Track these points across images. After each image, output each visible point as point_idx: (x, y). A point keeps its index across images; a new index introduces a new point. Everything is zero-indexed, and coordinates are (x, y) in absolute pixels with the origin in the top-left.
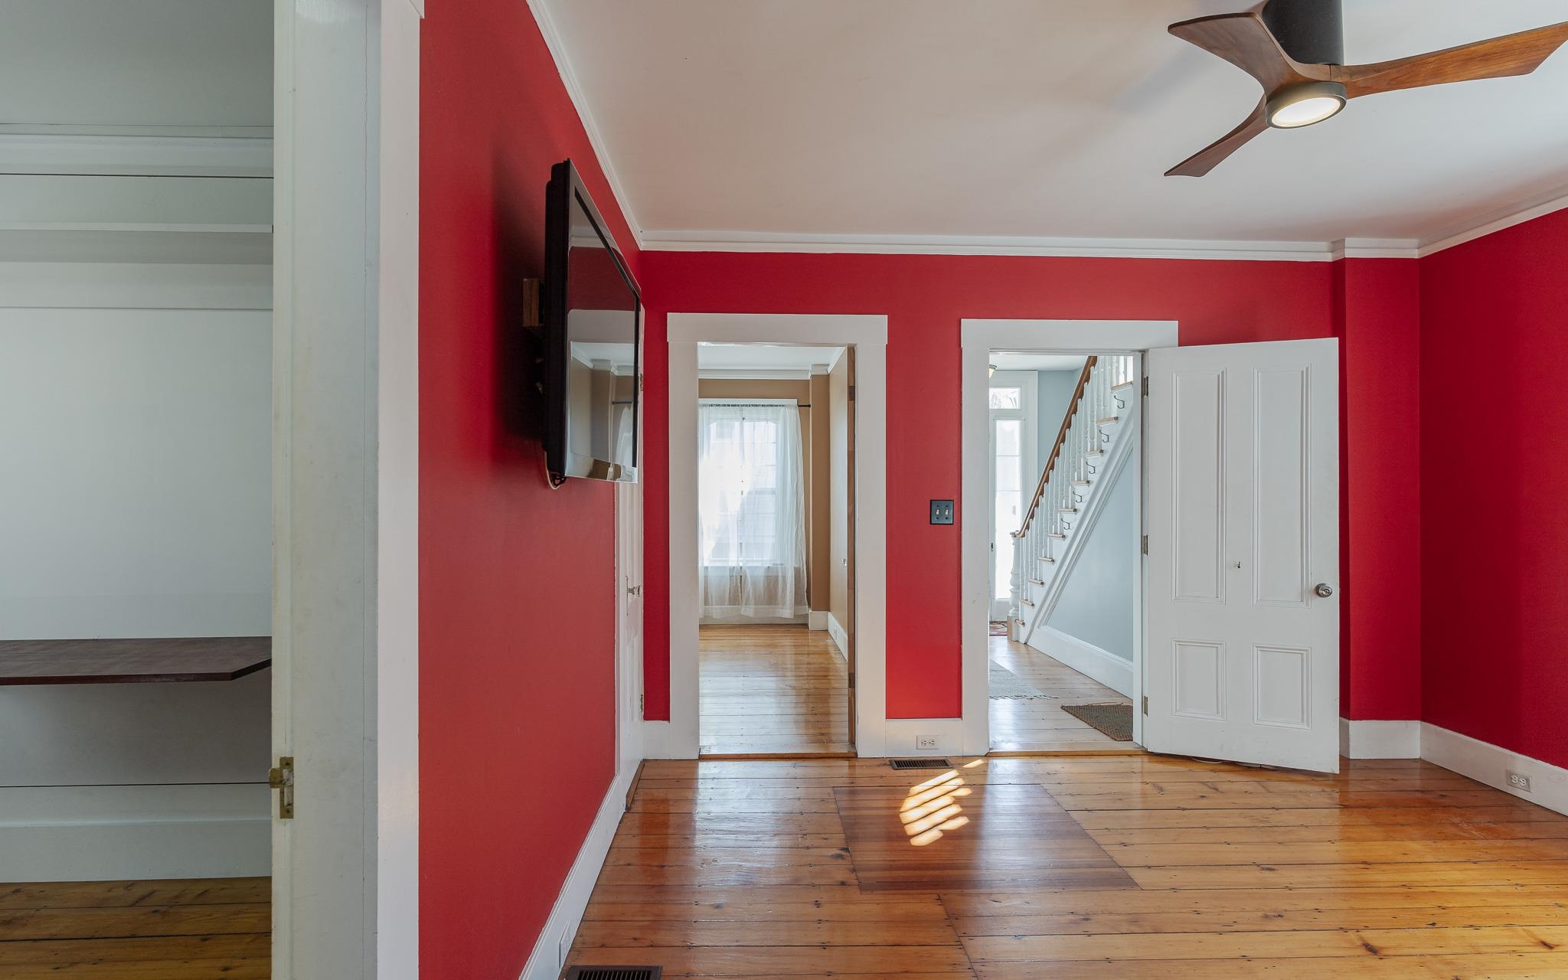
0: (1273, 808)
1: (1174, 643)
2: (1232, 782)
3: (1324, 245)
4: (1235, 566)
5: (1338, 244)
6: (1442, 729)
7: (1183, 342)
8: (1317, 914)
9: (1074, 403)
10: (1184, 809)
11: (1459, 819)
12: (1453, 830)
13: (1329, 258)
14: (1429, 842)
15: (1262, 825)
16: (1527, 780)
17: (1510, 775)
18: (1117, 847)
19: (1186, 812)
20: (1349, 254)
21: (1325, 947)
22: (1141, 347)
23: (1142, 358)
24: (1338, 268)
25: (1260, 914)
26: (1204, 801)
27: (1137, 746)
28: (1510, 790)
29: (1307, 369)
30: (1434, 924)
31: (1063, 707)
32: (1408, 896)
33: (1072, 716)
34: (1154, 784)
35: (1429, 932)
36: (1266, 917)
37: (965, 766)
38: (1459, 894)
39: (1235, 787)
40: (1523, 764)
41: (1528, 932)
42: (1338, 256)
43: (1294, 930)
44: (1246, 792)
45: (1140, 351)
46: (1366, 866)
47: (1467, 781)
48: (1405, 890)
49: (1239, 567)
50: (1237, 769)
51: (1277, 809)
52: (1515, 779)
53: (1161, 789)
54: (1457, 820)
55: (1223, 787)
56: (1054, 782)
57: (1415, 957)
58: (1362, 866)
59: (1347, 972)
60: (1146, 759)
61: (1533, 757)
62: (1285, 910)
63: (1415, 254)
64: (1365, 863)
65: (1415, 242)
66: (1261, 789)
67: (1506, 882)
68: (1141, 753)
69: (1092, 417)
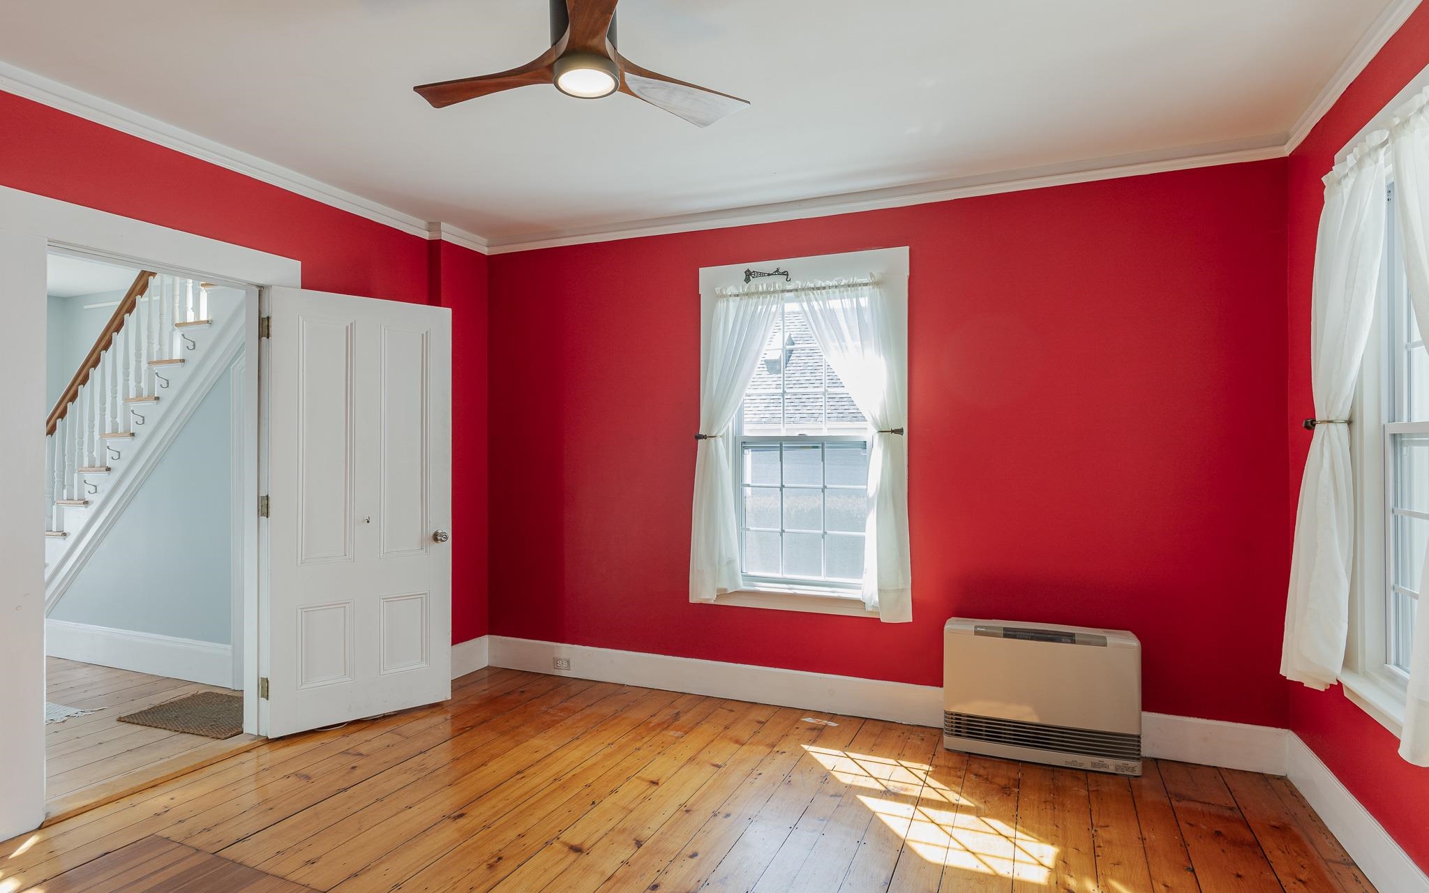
0: (421, 753)
1: (300, 611)
2: (370, 741)
3: (423, 223)
4: (363, 521)
5: (433, 226)
6: (505, 638)
7: (306, 285)
8: (522, 841)
9: (107, 337)
10: (345, 790)
11: (544, 707)
12: (547, 718)
13: (426, 236)
14: (543, 734)
15: (424, 774)
16: (568, 662)
17: (556, 662)
18: (307, 869)
19: (349, 791)
20: (445, 237)
21: (549, 868)
22: (261, 282)
23: (260, 295)
24: (436, 247)
25: (484, 866)
26: (358, 772)
27: (253, 737)
28: (557, 673)
29: (427, 333)
30: (593, 803)
31: (120, 720)
32: (563, 787)
33: (139, 728)
34: (296, 774)
35: (595, 813)
36: (491, 866)
37: (10, 857)
38: (589, 768)
39: (376, 744)
40: (565, 651)
41: (638, 778)
42: (435, 237)
43: (519, 866)
44: (388, 746)
45: (258, 286)
46: (522, 775)
47: (526, 674)
48: (558, 783)
49: (368, 522)
50: (364, 725)
51: (425, 752)
52: (560, 663)
53: (308, 777)
54: (544, 708)
55: (364, 749)
56: (169, 824)
57: (604, 839)
58: (519, 776)
59: (578, 882)
60: (265, 749)
61: (571, 644)
62: (500, 851)
63: (485, 251)
64: (518, 773)
65: (484, 241)
66: (398, 738)
67: (603, 746)
68: (260, 744)
69: (138, 356)
